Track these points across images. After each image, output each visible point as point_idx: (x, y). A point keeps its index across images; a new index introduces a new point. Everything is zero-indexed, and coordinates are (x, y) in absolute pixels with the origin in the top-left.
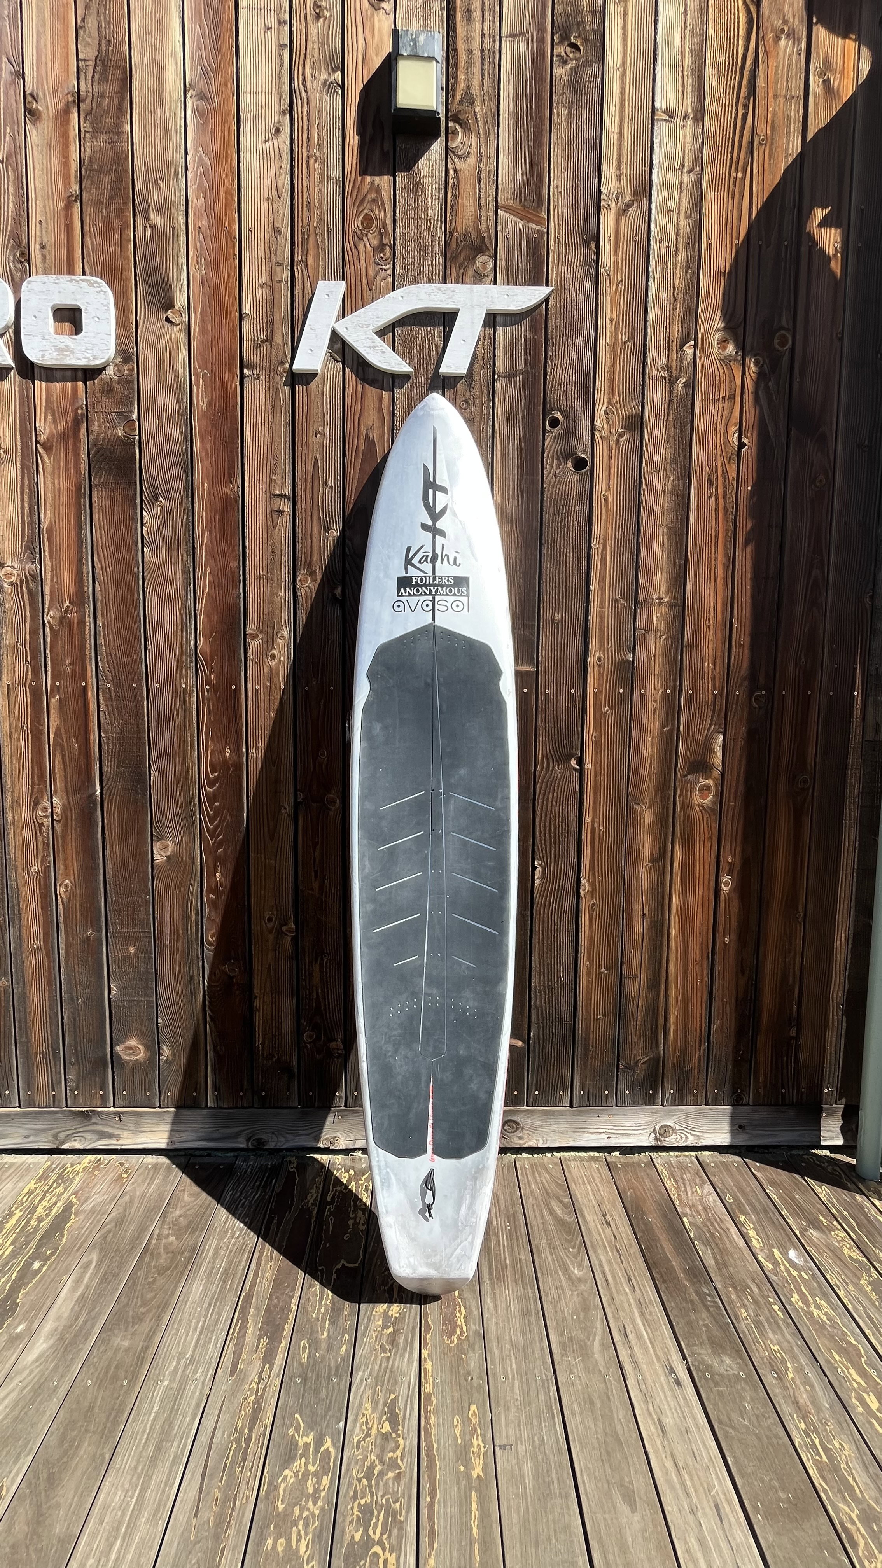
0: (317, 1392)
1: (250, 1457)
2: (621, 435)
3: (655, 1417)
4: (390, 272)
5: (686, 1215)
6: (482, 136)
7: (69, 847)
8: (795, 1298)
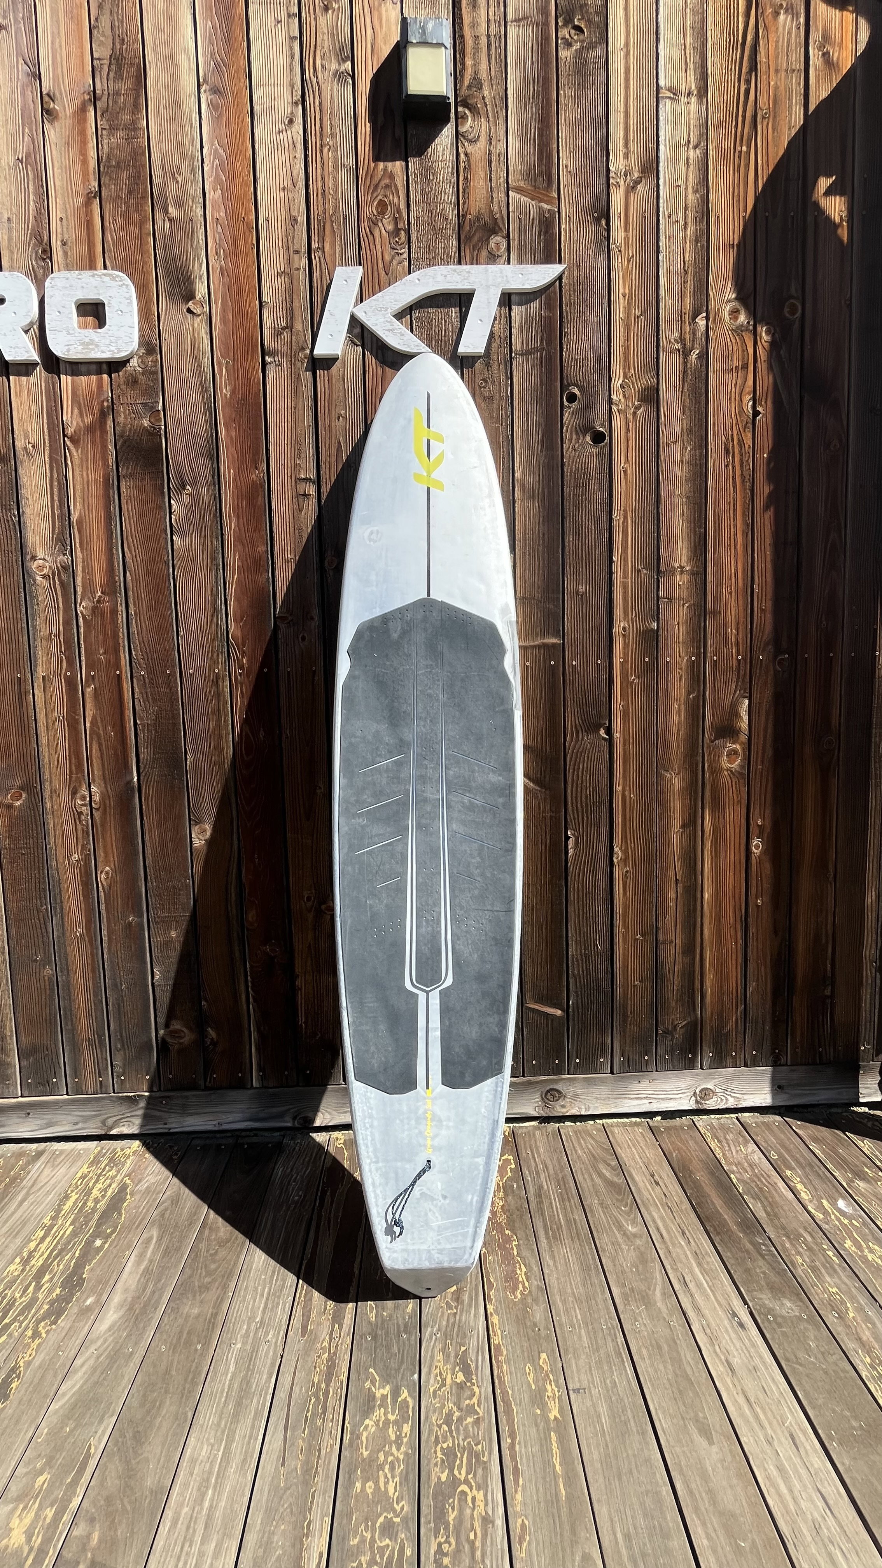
0: (388, 1348)
1: (330, 1410)
2: (637, 408)
3: (723, 1357)
4: (406, 256)
5: (733, 1172)
6: (491, 119)
7: (109, 835)
8: (848, 1244)
